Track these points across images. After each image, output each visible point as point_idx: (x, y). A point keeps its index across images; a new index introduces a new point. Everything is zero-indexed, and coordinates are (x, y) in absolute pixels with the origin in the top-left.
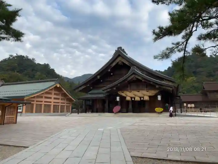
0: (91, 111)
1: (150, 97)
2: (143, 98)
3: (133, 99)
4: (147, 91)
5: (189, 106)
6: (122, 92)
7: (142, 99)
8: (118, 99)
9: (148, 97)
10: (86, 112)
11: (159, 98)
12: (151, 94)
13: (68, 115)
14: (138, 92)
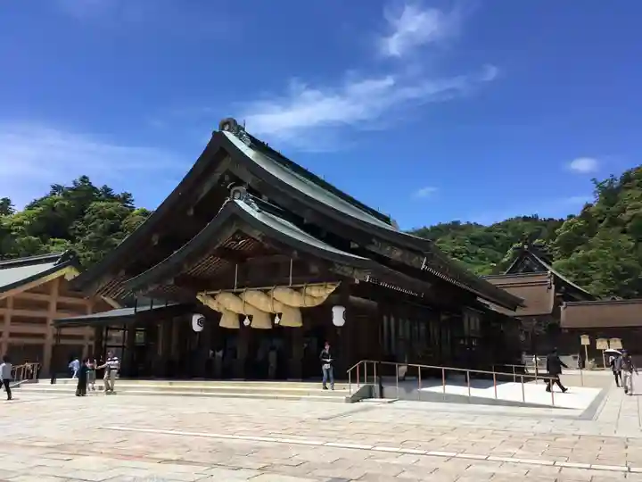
3: (246, 322)
4: (297, 289)
5: (601, 345)
6: (213, 295)
9: (298, 315)
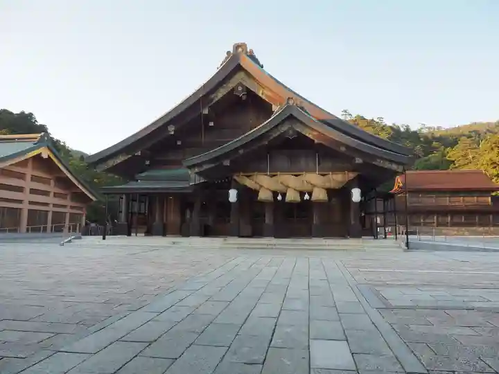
0: (145, 230)
1: (330, 192)
2: (310, 194)
3: (279, 198)
4: (323, 175)
6: (248, 176)
7: (307, 197)
8: (233, 195)
9: (325, 193)
10: (129, 234)
11: (356, 195)
12: (332, 185)
13: (70, 241)
14: (296, 176)
